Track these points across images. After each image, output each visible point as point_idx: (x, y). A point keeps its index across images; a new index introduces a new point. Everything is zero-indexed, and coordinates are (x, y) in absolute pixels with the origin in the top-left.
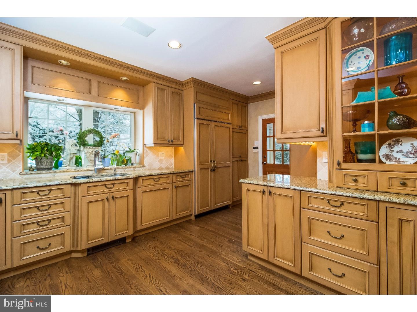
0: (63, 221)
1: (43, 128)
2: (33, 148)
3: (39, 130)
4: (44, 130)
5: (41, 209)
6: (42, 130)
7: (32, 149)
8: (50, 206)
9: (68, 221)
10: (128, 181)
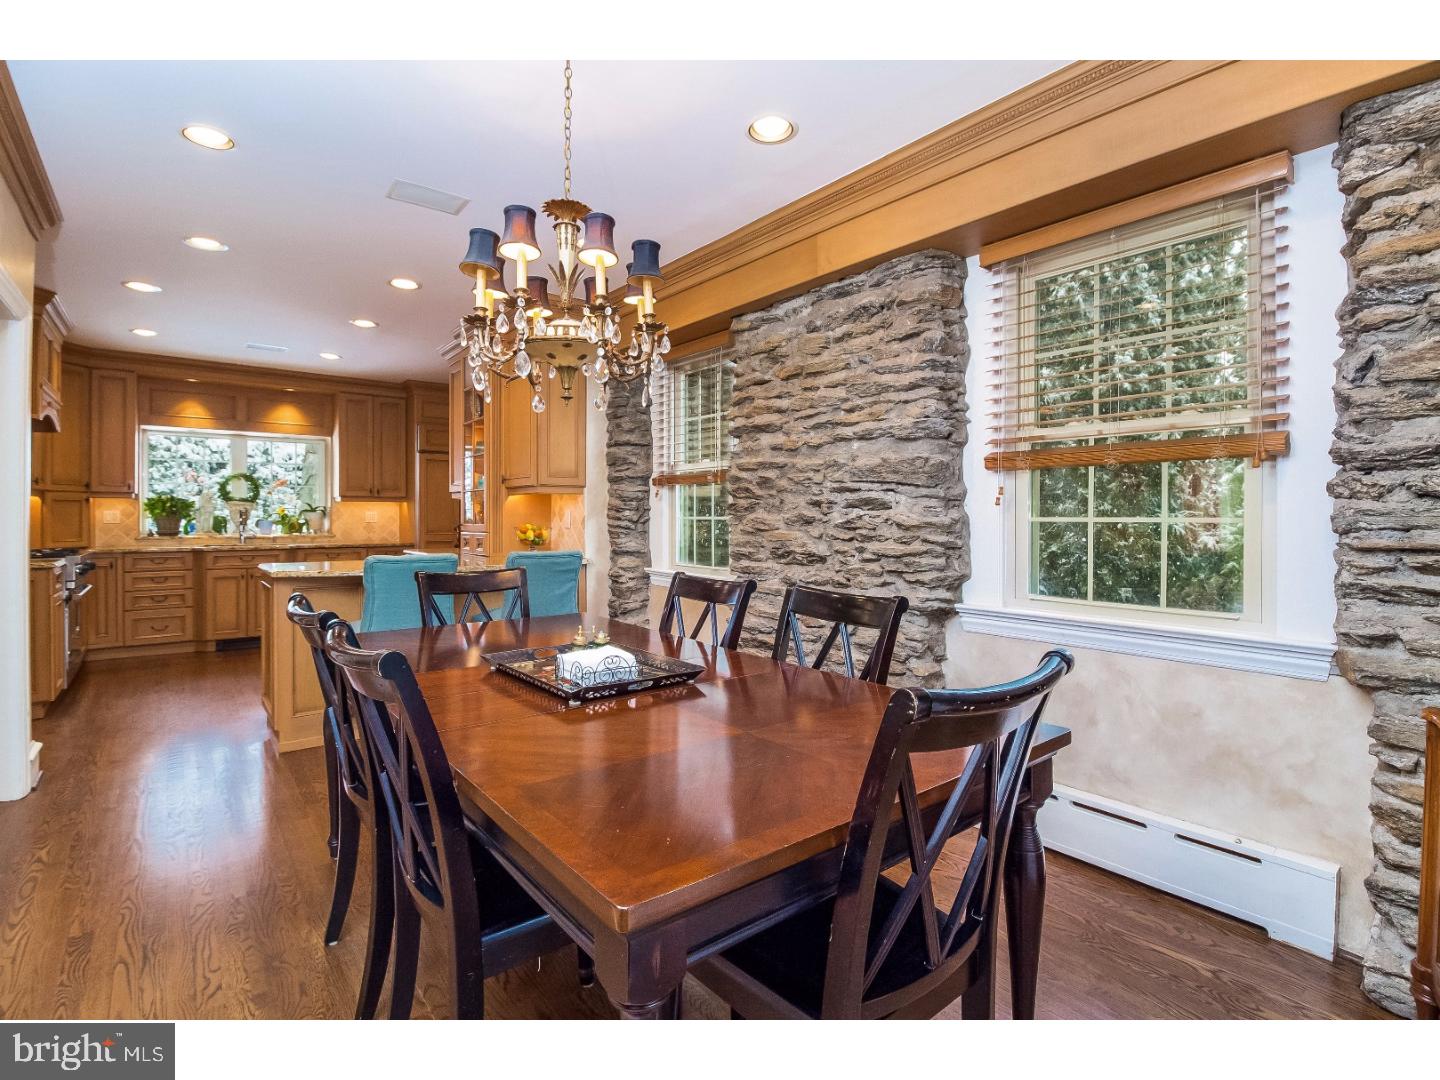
0: (184, 600)
1: (218, 447)
2: (153, 505)
3: (208, 452)
4: (222, 453)
5: (156, 580)
6: (216, 452)
7: (151, 505)
8: (166, 579)
9: (190, 601)
10: (277, 553)
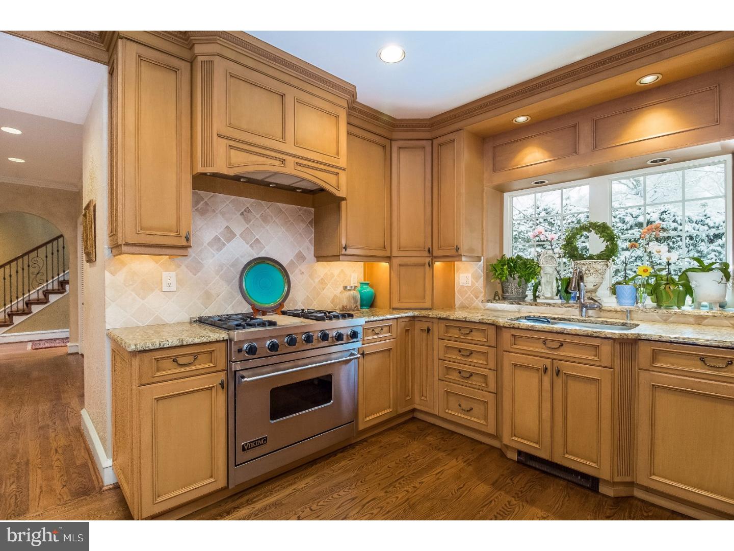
0: (487, 383)
5: (463, 352)
9: (492, 385)
10: (597, 342)
